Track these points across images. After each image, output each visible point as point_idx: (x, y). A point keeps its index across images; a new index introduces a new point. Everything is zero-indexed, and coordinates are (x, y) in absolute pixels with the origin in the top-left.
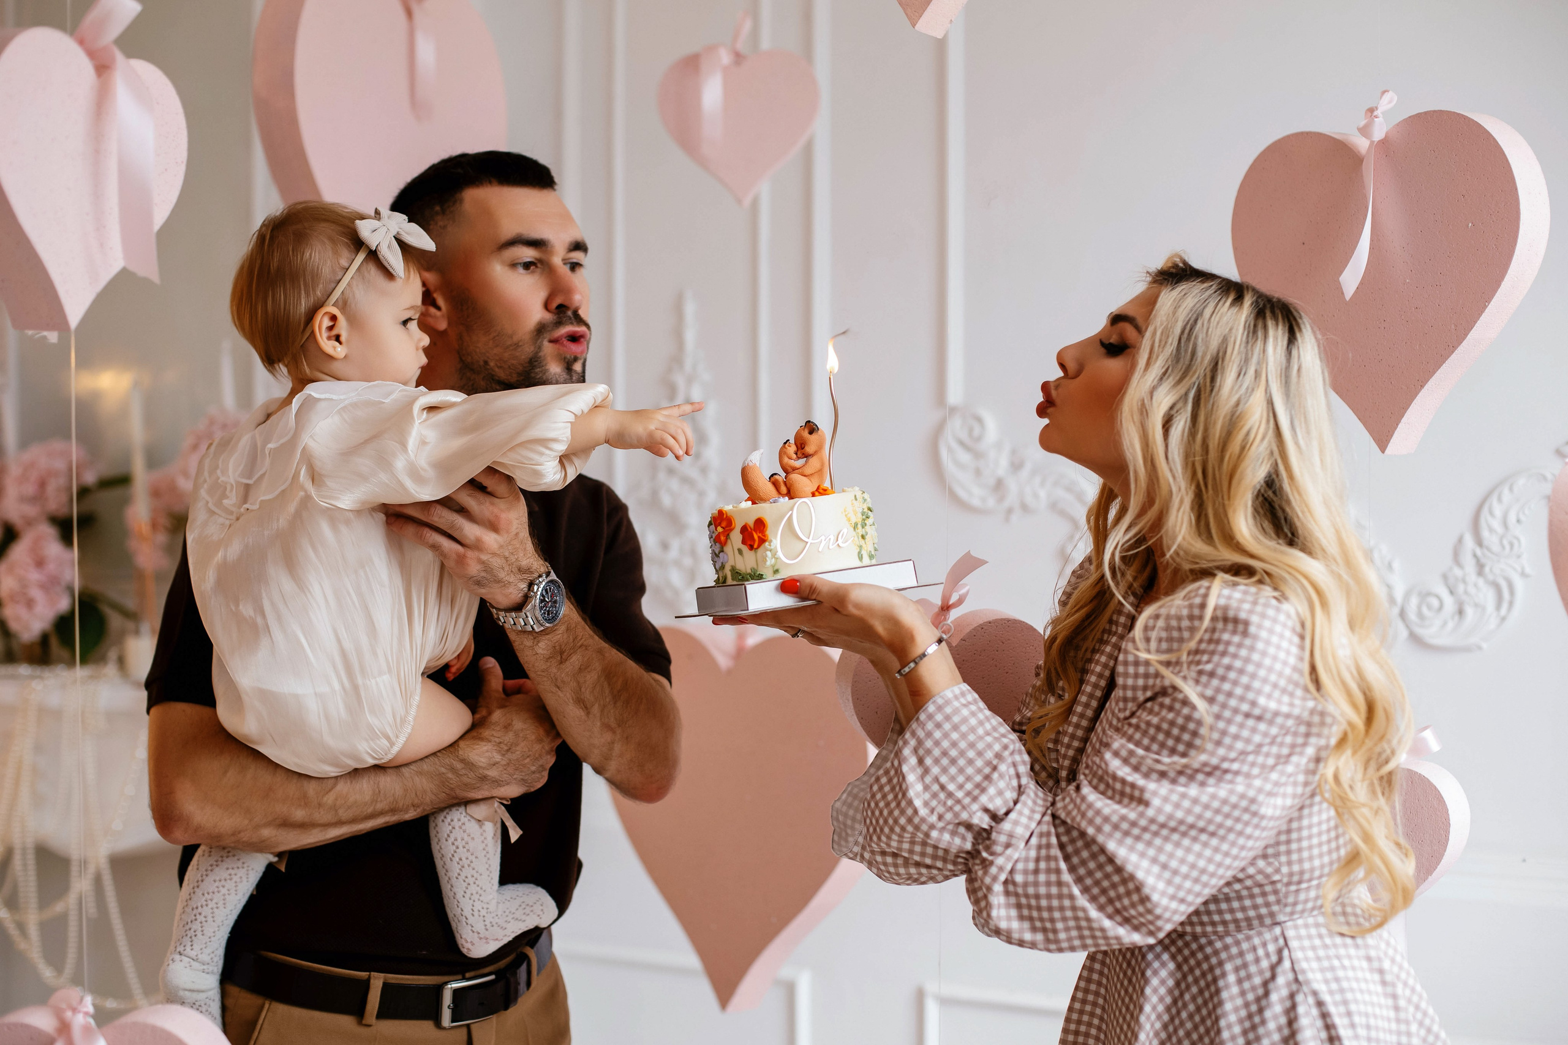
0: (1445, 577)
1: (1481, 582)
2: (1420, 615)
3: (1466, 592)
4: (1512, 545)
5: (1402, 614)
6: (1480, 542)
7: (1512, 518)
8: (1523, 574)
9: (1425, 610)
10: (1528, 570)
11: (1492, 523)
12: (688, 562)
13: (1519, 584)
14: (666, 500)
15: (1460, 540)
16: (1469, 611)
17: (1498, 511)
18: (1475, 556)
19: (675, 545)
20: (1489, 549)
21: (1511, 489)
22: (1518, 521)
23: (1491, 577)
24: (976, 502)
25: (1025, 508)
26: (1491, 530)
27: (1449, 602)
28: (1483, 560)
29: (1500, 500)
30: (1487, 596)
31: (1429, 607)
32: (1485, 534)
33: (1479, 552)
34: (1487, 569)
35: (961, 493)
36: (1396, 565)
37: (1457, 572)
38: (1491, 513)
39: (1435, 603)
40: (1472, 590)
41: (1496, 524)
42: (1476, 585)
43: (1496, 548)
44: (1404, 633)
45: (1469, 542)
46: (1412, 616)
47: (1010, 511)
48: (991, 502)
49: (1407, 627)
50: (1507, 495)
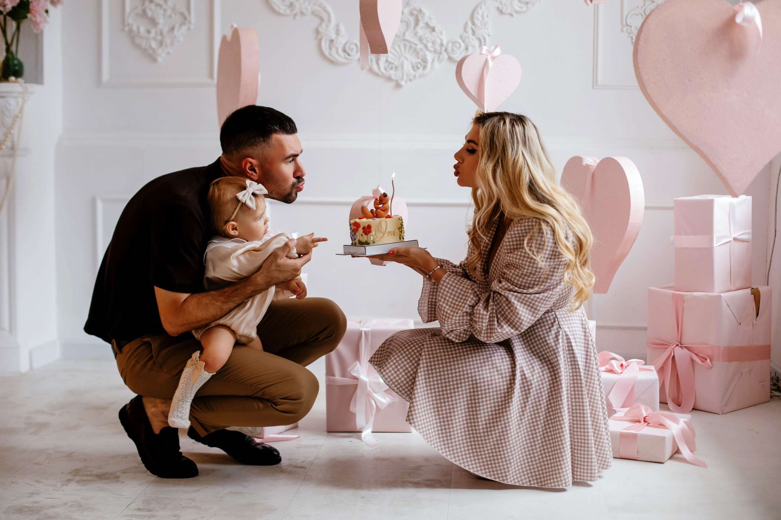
0: (461, 37)
1: (474, 37)
2: (453, 50)
3: (469, 42)
4: (485, 24)
5: (446, 50)
6: (473, 24)
7: (485, 15)
8: (489, 35)
9: (454, 48)
10: (491, 34)
11: (478, 17)
12: (159, 38)
13: (487, 38)
14: (149, 14)
15: (466, 24)
16: (470, 49)
17: (480, 12)
18: (472, 29)
19: (153, 31)
20: (477, 26)
21: (485, 5)
22: (487, 16)
23: (478, 36)
24: (282, 11)
25: (302, 13)
26: (478, 19)
27: (463, 45)
28: (475, 30)
29: (481, 8)
30: (476, 43)
31: (456, 47)
32: (476, 20)
33: (473, 27)
34: (476, 33)
35: (276, 8)
36: (444, 32)
37: (466, 34)
38: (478, 13)
39: (458, 45)
40: (471, 41)
41: (480, 17)
42: (473, 39)
43: (479, 25)
44: (446, 57)
45: (470, 24)
46: (449, 49)
47: (295, 15)
48: (288, 12)
49: (448, 54)
50: (483, 7)
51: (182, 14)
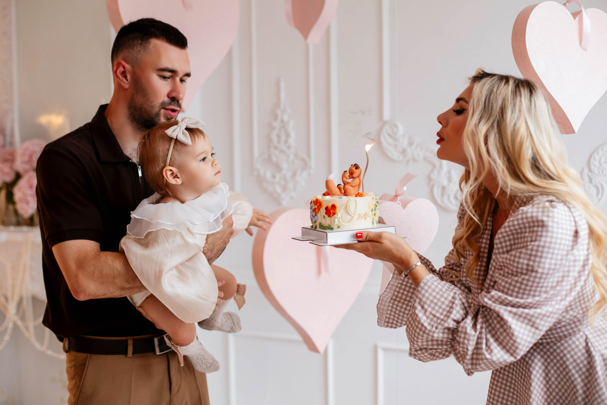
1: (591, 185)
4: (603, 171)
6: (590, 170)
7: (603, 161)
11: (595, 163)
13: (606, 186)
15: (583, 169)
17: (597, 158)
18: (589, 176)
20: (594, 173)
21: (602, 150)
22: (605, 162)
23: (594, 184)
24: (395, 158)
25: (414, 160)
26: (595, 166)
28: (592, 177)
29: (598, 154)
30: (593, 191)
32: (592, 167)
33: (590, 174)
34: (593, 181)
35: (390, 154)
38: (595, 159)
40: (587, 189)
41: (597, 163)
42: (589, 187)
43: (596, 173)
45: (586, 170)
47: (408, 161)
48: (401, 158)
50: (601, 152)
51: (303, 160)
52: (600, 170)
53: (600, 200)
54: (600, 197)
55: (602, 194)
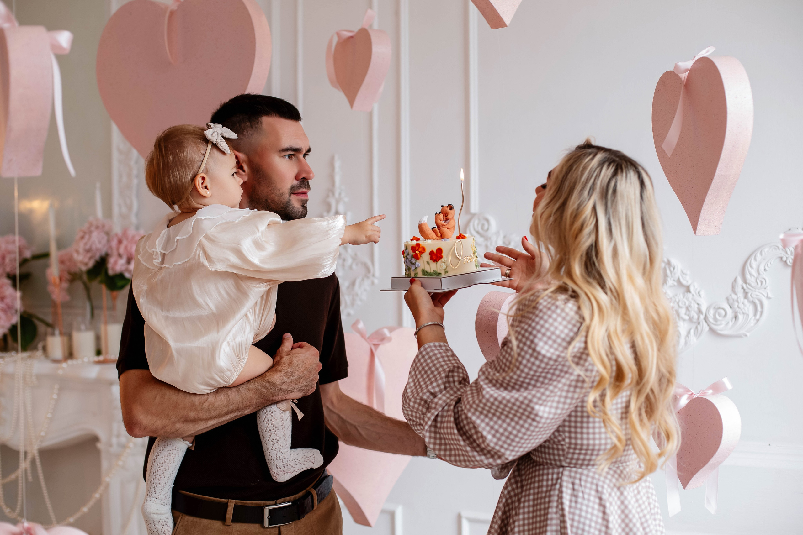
52: (758, 281)
53: (758, 320)
54: (758, 317)
55: (762, 312)
